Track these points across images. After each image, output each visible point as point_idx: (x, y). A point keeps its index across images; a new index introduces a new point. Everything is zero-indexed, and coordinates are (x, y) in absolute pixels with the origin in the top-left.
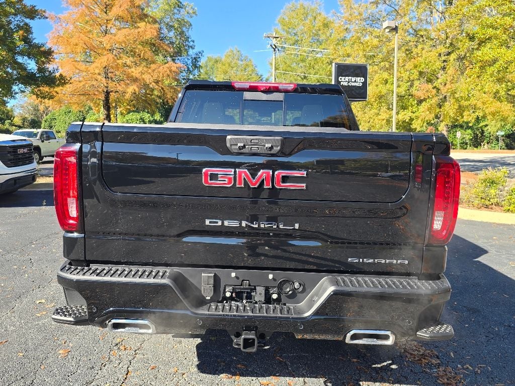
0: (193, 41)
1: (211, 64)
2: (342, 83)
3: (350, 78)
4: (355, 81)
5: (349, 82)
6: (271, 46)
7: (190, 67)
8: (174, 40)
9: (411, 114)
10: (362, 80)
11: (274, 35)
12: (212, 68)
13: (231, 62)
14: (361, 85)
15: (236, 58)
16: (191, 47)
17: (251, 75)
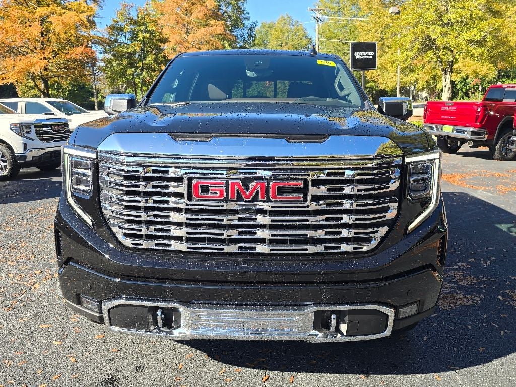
0: (248, 13)
1: (264, 29)
2: (357, 57)
3: (363, 53)
4: (367, 55)
5: (362, 56)
6: (314, 18)
7: (246, 37)
8: (232, 14)
9: (417, 76)
10: (373, 53)
11: (317, 8)
12: (266, 34)
13: (283, 27)
14: (371, 57)
15: (287, 23)
16: (247, 18)
17: (301, 39)
